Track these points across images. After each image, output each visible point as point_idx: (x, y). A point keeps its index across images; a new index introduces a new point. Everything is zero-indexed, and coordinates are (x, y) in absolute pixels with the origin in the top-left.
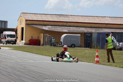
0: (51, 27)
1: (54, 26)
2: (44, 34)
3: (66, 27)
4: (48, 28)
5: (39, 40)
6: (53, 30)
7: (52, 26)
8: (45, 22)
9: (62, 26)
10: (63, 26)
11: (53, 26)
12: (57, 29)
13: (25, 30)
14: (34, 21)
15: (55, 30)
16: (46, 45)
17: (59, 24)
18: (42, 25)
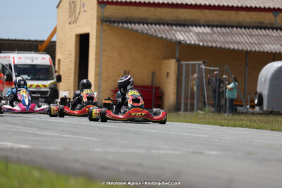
0: (207, 30)
1: (221, 26)
2: (178, 61)
3: (275, 33)
4: (198, 34)
5: (157, 88)
6: (219, 46)
7: (211, 26)
8: (181, 10)
9: (257, 28)
10: (261, 28)
11: (217, 26)
12: (236, 38)
13: (97, 47)
14: (134, 8)
15: (227, 46)
16: (192, 110)
17: (243, 17)
18: (168, 25)
